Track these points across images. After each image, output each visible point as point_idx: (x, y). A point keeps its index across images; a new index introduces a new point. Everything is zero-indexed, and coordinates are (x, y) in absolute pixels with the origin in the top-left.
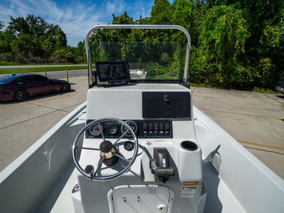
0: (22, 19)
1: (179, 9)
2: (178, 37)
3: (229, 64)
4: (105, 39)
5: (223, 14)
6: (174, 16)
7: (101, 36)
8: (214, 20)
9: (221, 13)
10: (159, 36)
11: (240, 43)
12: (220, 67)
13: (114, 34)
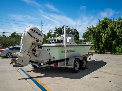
0: (60, 28)
4: (93, 32)
7: (91, 31)
13: (98, 29)
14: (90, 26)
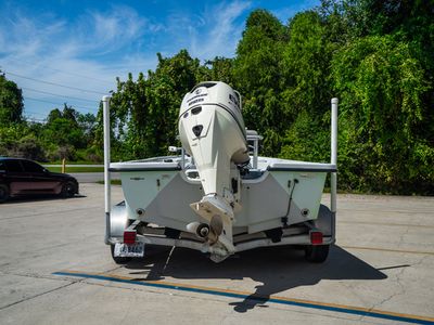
1: (297, 40)
2: (297, 94)
3: (397, 142)
5: (371, 51)
6: (286, 54)
8: (355, 63)
9: (367, 51)
10: (256, 95)
11: (410, 102)
12: (379, 148)
14: (130, 75)
